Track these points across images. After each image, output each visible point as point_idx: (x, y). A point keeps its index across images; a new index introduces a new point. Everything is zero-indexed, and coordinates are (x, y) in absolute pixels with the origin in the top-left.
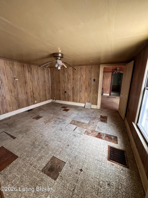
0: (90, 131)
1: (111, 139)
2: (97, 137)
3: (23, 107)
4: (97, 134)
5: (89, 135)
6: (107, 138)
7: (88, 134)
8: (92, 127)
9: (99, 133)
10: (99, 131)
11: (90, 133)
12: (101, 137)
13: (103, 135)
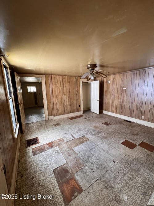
0: (61, 143)
1: (39, 150)
2: (52, 143)
3: (125, 115)
4: (53, 145)
5: (58, 140)
6: (43, 148)
7: (60, 140)
8: (64, 148)
9: (52, 147)
10: (53, 149)
11: (59, 141)
12: (48, 145)
13: (47, 148)
